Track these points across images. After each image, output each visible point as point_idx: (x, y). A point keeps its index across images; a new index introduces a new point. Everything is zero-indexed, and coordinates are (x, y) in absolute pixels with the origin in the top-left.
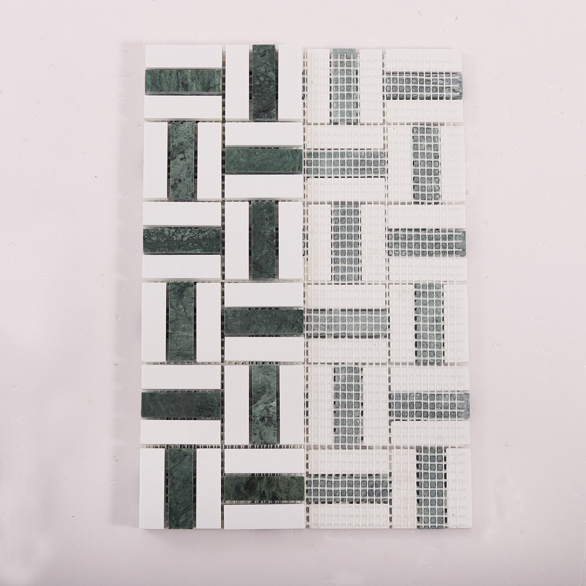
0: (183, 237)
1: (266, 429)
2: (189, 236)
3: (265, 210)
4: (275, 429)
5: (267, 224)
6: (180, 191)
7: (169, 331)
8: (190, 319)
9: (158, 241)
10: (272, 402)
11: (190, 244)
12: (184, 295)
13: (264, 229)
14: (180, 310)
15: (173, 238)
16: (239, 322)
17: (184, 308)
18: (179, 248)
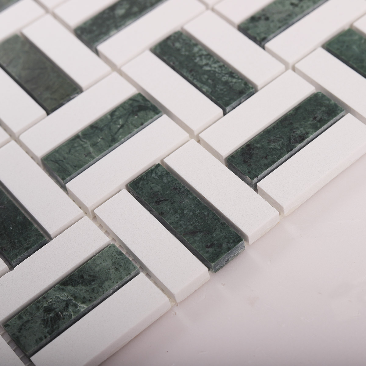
0: (207, 65)
1: (38, 324)
2: (213, 69)
3: (324, 109)
4: (47, 335)
5: (309, 123)
9: (179, 50)
10: (83, 303)
11: (206, 76)
12: (139, 114)
13: (301, 125)
14: (115, 124)
15: (195, 59)
16: (158, 188)
17: (122, 126)
18: (191, 71)
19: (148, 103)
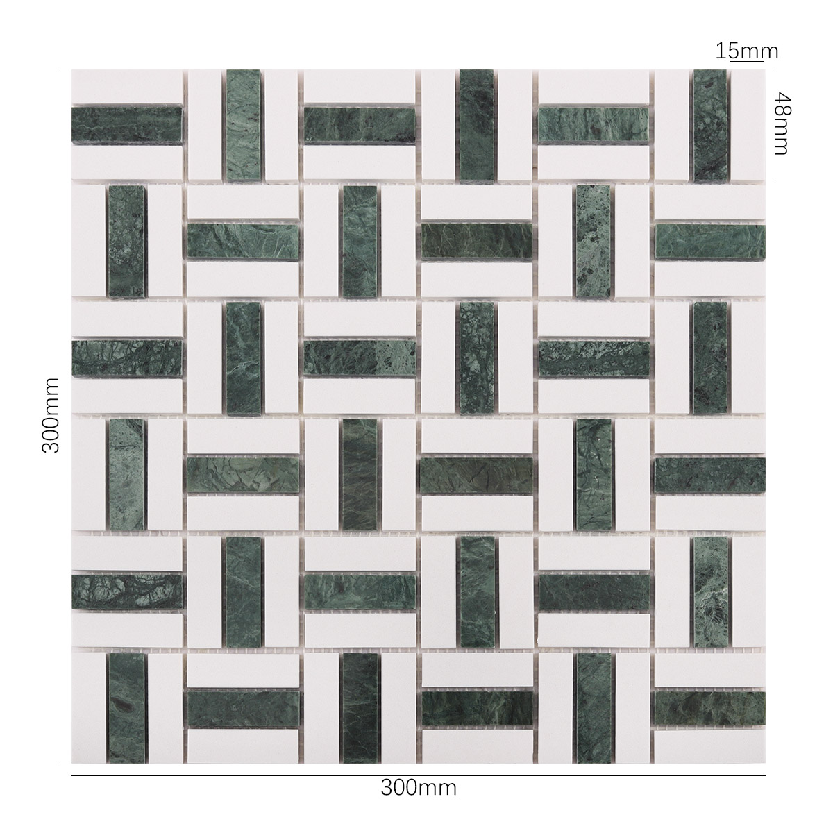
0: (595, 352)
1: (713, 626)
2: (604, 352)
3: (712, 314)
4: (725, 625)
5: (715, 335)
6: (590, 286)
7: (577, 488)
8: (606, 471)
9: (561, 359)
10: (722, 588)
11: (606, 363)
12: (598, 436)
13: (711, 342)
14: (592, 458)
15: (582, 355)
16: (676, 476)
17: (599, 455)
18: (591, 369)
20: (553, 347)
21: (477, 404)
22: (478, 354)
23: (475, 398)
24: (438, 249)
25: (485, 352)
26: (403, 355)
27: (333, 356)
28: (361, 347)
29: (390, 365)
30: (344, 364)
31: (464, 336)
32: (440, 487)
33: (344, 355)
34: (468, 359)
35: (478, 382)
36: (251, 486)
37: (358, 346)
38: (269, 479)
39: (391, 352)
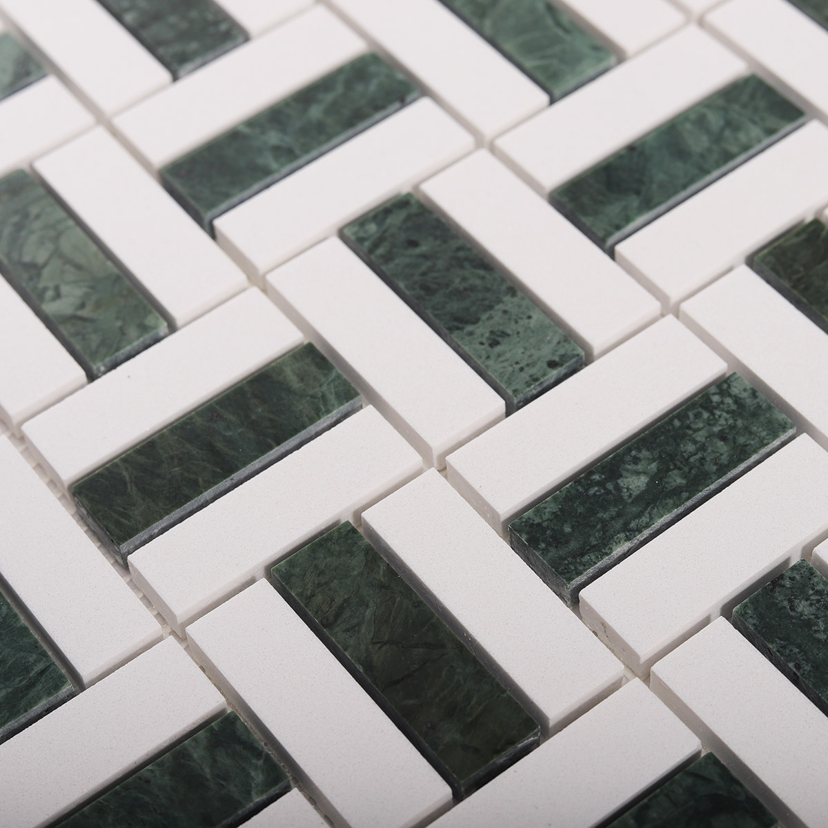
19: (738, 789)
20: (818, 593)
21: (558, 540)
22: (662, 473)
23: (568, 529)
24: (798, 272)
25: (680, 481)
26: (533, 351)
27: (424, 248)
28: (483, 278)
29: (494, 344)
30: (424, 274)
31: (677, 423)
32: (313, 595)
33: (441, 264)
34: (636, 460)
35: (605, 509)
36: (45, 289)
37: (481, 272)
38: (82, 306)
39: (520, 330)
